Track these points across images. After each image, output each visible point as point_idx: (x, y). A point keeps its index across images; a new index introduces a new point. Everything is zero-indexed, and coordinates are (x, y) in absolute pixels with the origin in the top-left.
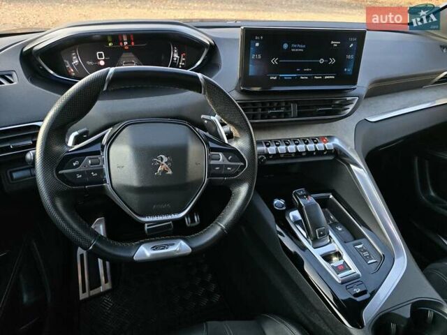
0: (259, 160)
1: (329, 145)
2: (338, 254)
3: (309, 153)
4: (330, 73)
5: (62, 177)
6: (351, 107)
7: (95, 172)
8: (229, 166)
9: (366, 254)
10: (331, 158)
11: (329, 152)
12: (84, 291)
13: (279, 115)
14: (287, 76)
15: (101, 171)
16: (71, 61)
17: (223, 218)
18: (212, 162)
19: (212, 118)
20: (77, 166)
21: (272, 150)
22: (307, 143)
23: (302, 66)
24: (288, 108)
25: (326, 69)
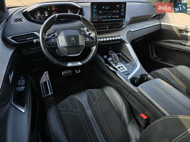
0: (98, 43)
1: (119, 38)
2: (122, 67)
3: (113, 41)
4: (117, 15)
5: (47, 44)
6: (124, 26)
7: (55, 43)
8: (90, 41)
9: (129, 66)
10: (120, 42)
11: (119, 40)
12: (44, 95)
13: (103, 29)
14: (105, 17)
15: (56, 43)
16: (37, 15)
17: (90, 56)
18: (86, 40)
19: (84, 29)
20: (50, 41)
21: (102, 40)
22: (112, 37)
23: (109, 13)
24: (106, 27)
25: (116, 14)
